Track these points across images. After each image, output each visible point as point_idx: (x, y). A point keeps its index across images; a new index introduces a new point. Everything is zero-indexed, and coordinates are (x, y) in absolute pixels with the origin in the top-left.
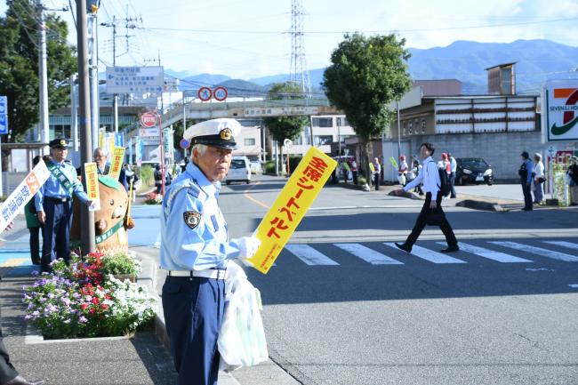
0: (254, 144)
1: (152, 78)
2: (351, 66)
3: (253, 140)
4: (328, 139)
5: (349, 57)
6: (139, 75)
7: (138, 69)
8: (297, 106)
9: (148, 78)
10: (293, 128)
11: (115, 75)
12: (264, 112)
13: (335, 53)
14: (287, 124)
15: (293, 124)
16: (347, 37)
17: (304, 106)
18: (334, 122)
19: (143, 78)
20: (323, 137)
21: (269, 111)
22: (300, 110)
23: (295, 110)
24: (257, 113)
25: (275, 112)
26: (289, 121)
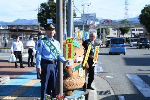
0: (116, 35)
1: (93, 17)
2: (147, 13)
3: (116, 34)
4: (134, 34)
5: (147, 11)
6: (90, 16)
7: (89, 14)
8: (129, 25)
9: (92, 17)
10: (126, 31)
11: (83, 16)
12: (120, 26)
13: (142, 10)
14: (125, 30)
15: (127, 30)
16: (146, 6)
17: (131, 25)
18: (135, 30)
19: (91, 17)
20: (133, 33)
21: (122, 26)
22: (130, 26)
23: (129, 26)
24: (119, 27)
25: (123, 26)
26: (126, 29)
